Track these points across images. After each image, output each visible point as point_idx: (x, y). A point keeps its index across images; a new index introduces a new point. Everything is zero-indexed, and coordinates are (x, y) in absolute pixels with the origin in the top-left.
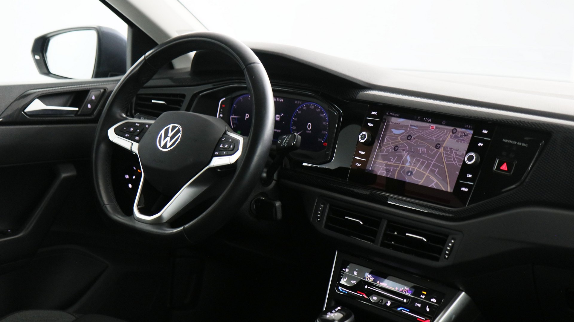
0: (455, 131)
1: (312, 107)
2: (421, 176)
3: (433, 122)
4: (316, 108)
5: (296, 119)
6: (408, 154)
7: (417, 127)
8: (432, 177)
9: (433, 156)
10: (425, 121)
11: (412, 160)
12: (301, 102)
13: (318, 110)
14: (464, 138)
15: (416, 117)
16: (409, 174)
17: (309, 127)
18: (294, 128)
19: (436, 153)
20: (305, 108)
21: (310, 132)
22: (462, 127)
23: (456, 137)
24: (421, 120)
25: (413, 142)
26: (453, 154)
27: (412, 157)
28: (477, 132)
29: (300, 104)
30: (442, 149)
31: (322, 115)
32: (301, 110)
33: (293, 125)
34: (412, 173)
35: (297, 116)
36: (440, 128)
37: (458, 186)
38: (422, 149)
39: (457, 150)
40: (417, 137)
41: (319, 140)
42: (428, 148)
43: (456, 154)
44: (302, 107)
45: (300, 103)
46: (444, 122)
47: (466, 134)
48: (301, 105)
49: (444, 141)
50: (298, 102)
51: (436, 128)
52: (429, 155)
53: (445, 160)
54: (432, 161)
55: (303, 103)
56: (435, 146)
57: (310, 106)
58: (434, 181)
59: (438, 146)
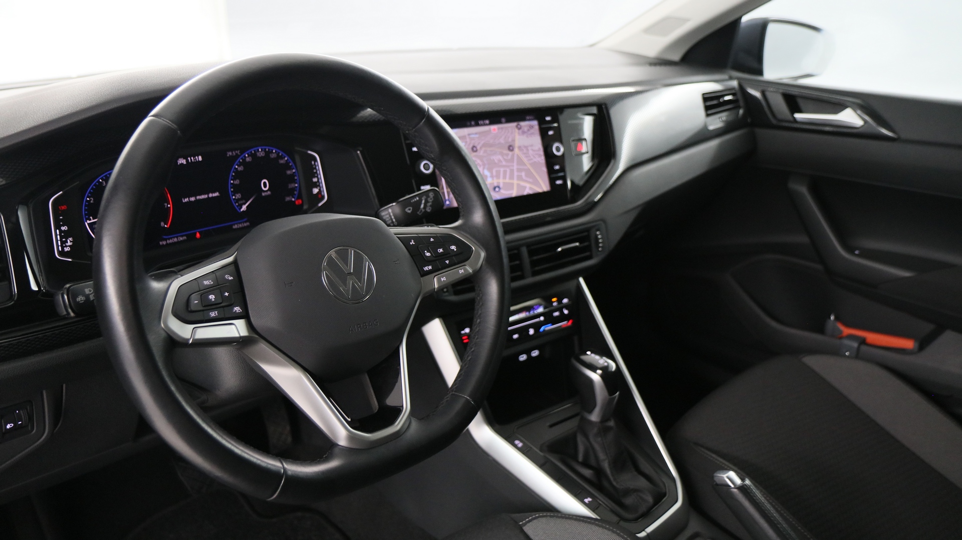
0: (519, 126)
1: (262, 154)
2: (510, 186)
3: (492, 123)
4: (268, 153)
5: (237, 182)
6: (484, 169)
7: (476, 134)
8: (523, 184)
9: (512, 160)
10: (482, 125)
11: (492, 173)
12: (238, 152)
13: (273, 156)
14: (532, 131)
15: (468, 123)
16: (497, 189)
17: (265, 186)
18: (238, 196)
19: (513, 155)
20: (248, 159)
21: (269, 193)
22: (524, 120)
23: (524, 133)
24: (477, 125)
25: (481, 153)
26: (531, 152)
27: (490, 170)
28: (542, 122)
29: (237, 156)
30: (516, 150)
31: (282, 162)
32: (244, 163)
33: (234, 193)
34: (499, 187)
35: (238, 175)
36: (502, 128)
37: (552, 181)
38: (496, 158)
39: (532, 146)
40: (484, 145)
41: (288, 199)
42: (502, 154)
43: (533, 150)
44: (244, 160)
45: (237, 154)
46: (503, 120)
47: (532, 127)
48: (240, 156)
49: (514, 141)
50: (232, 153)
51: (499, 129)
52: (505, 160)
53: (525, 160)
54: (513, 166)
55: (242, 153)
56: (507, 148)
57: (258, 154)
58: (526, 187)
59: (511, 148)
